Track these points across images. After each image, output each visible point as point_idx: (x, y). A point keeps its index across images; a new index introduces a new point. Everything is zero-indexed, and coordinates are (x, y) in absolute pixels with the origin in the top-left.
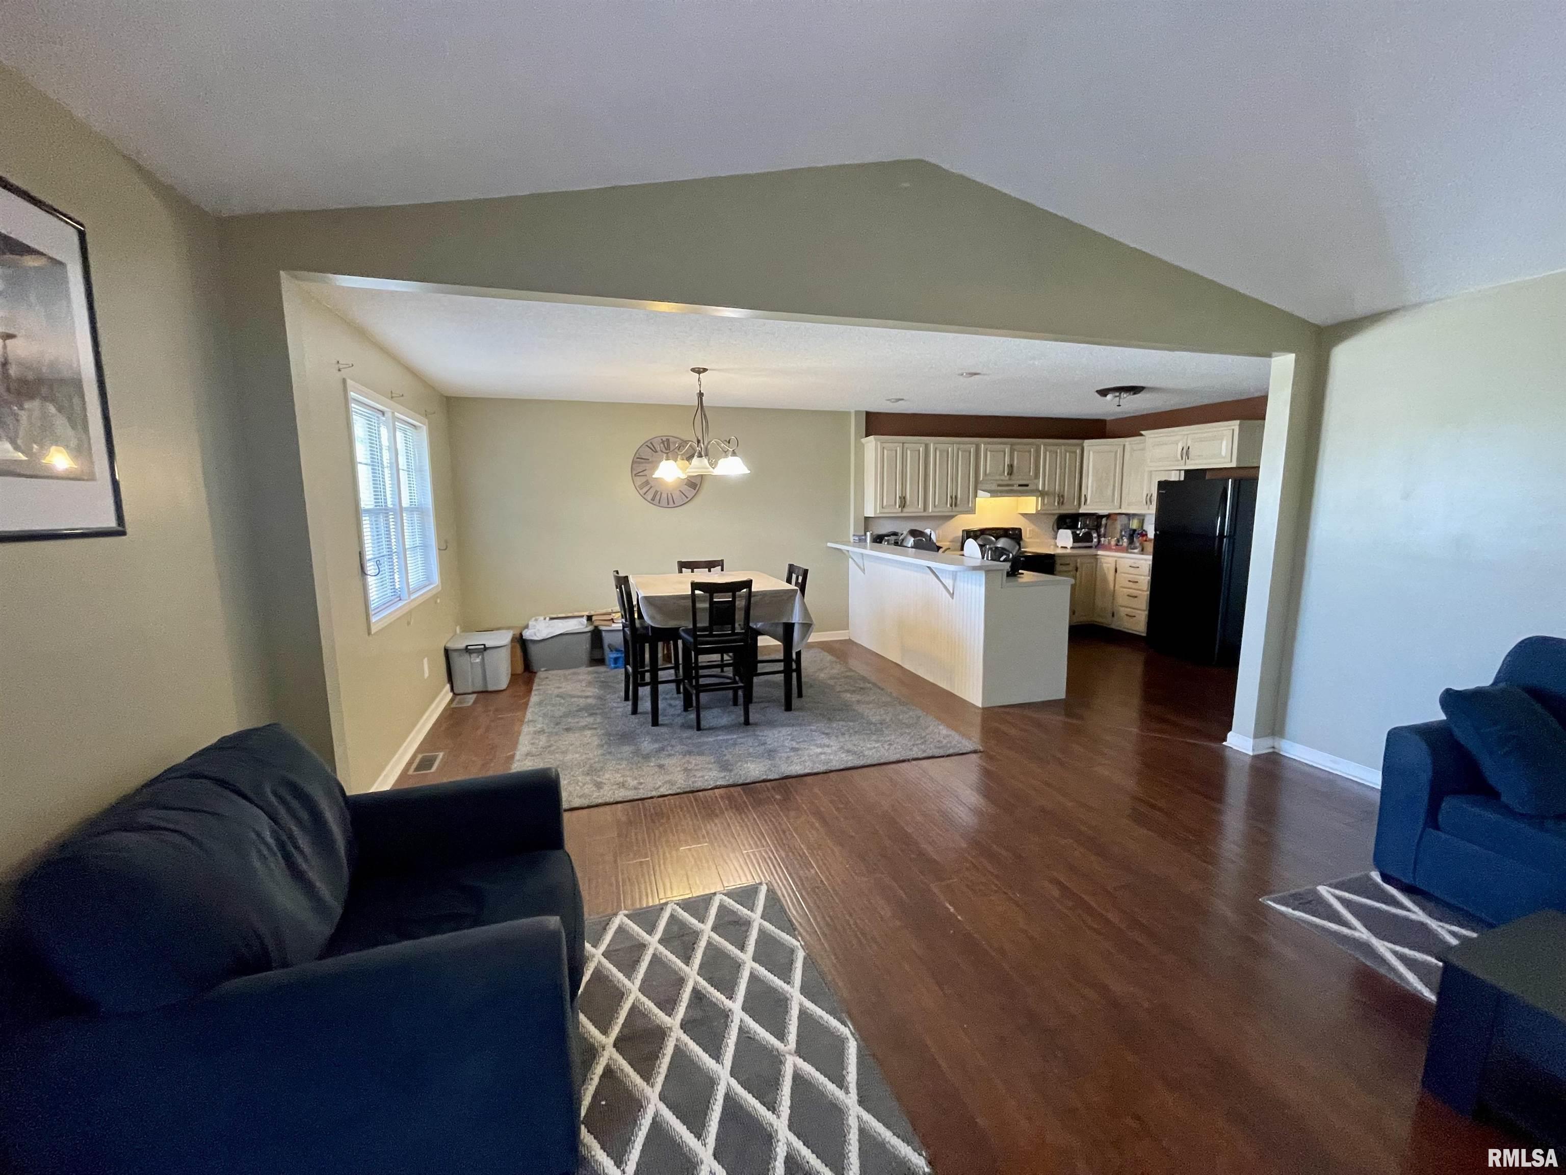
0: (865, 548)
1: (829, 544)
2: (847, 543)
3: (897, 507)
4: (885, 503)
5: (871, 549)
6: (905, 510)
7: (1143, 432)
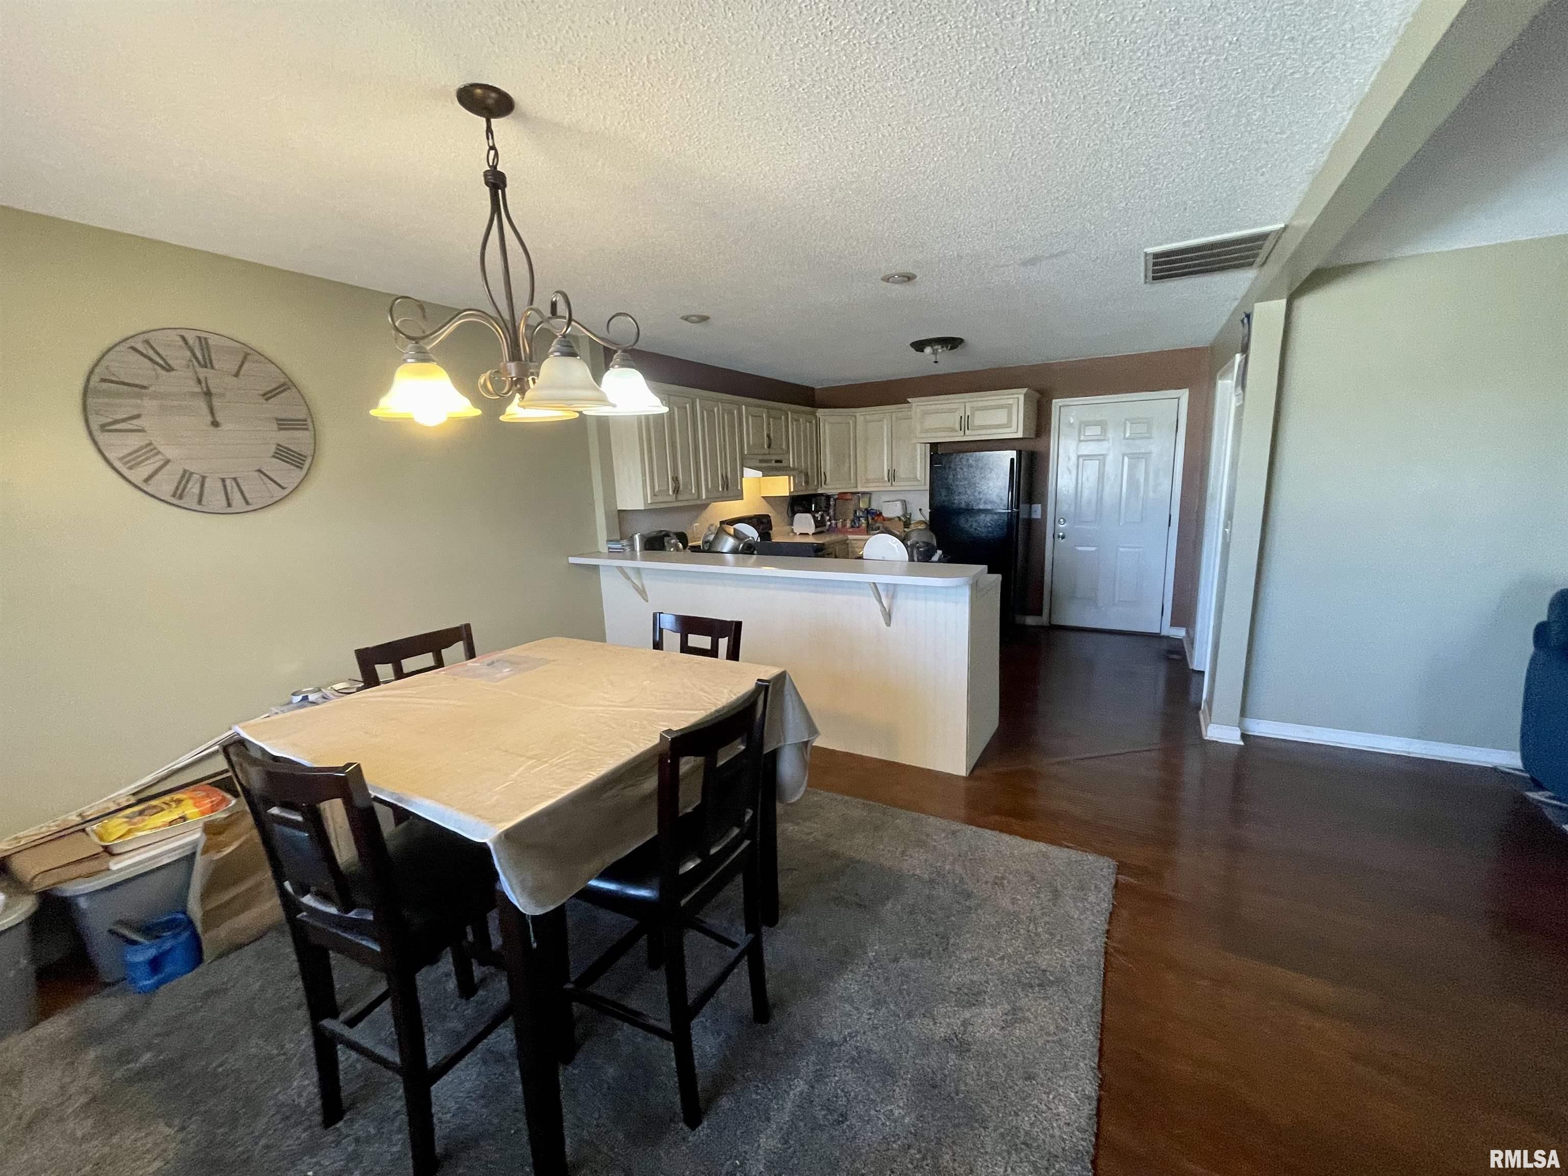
0: (633, 558)
1: (572, 560)
2: (597, 554)
3: (671, 493)
4: (657, 489)
5: (644, 559)
6: (680, 498)
7: (909, 400)
